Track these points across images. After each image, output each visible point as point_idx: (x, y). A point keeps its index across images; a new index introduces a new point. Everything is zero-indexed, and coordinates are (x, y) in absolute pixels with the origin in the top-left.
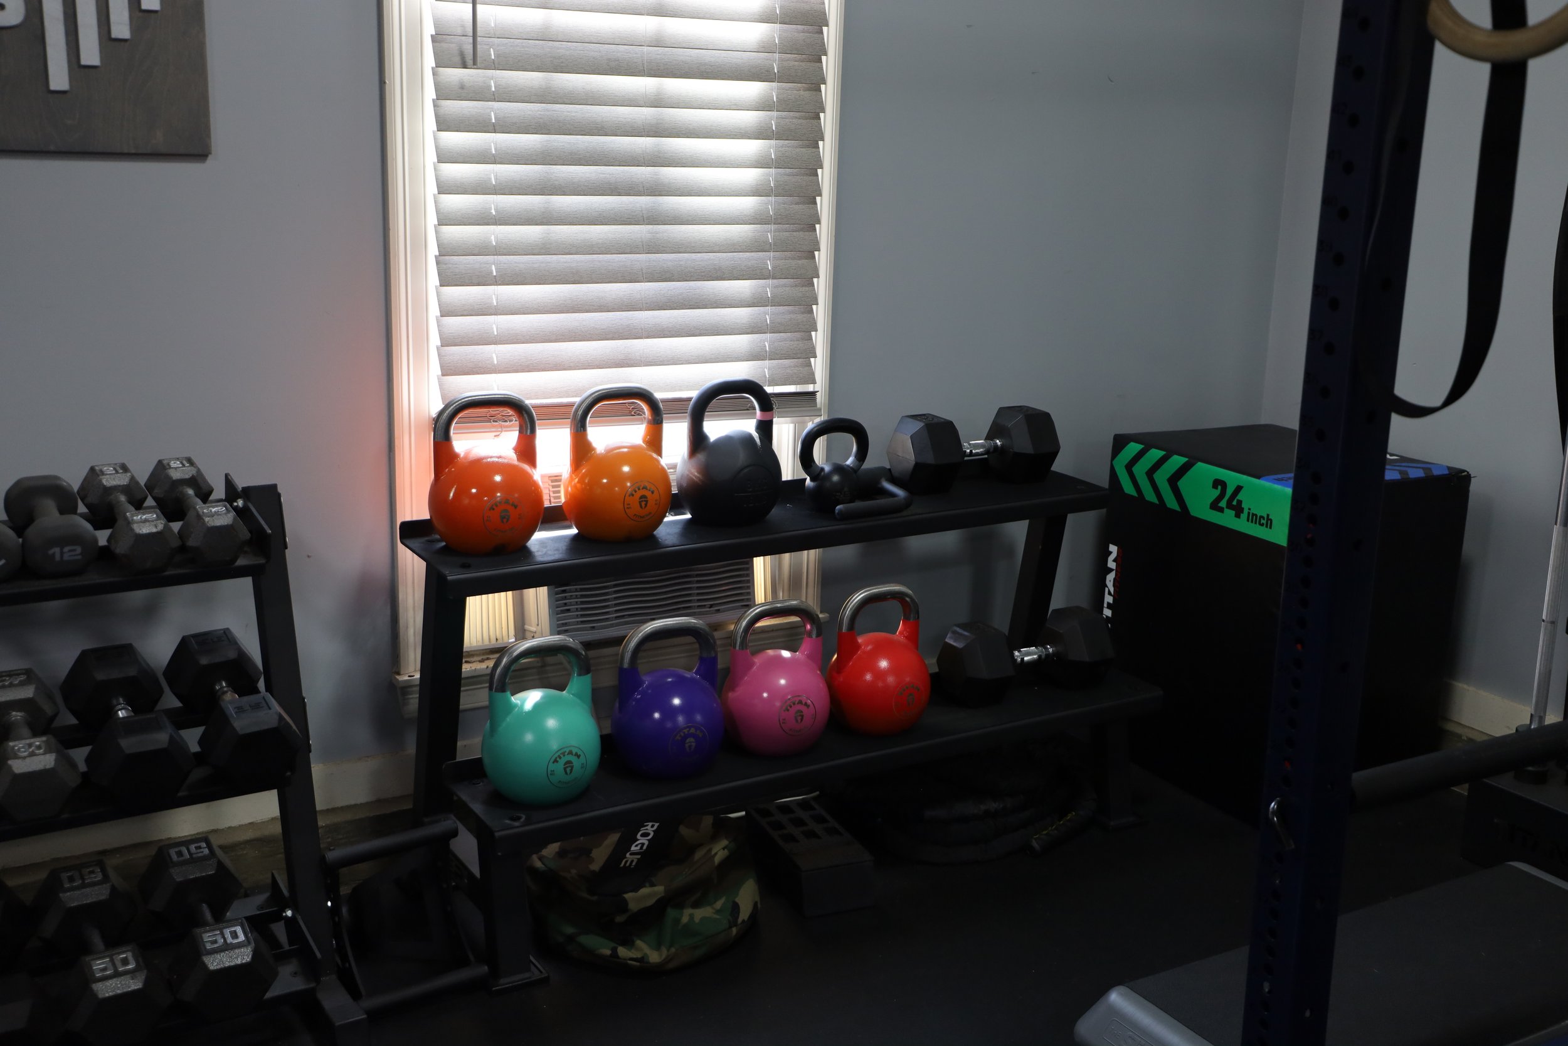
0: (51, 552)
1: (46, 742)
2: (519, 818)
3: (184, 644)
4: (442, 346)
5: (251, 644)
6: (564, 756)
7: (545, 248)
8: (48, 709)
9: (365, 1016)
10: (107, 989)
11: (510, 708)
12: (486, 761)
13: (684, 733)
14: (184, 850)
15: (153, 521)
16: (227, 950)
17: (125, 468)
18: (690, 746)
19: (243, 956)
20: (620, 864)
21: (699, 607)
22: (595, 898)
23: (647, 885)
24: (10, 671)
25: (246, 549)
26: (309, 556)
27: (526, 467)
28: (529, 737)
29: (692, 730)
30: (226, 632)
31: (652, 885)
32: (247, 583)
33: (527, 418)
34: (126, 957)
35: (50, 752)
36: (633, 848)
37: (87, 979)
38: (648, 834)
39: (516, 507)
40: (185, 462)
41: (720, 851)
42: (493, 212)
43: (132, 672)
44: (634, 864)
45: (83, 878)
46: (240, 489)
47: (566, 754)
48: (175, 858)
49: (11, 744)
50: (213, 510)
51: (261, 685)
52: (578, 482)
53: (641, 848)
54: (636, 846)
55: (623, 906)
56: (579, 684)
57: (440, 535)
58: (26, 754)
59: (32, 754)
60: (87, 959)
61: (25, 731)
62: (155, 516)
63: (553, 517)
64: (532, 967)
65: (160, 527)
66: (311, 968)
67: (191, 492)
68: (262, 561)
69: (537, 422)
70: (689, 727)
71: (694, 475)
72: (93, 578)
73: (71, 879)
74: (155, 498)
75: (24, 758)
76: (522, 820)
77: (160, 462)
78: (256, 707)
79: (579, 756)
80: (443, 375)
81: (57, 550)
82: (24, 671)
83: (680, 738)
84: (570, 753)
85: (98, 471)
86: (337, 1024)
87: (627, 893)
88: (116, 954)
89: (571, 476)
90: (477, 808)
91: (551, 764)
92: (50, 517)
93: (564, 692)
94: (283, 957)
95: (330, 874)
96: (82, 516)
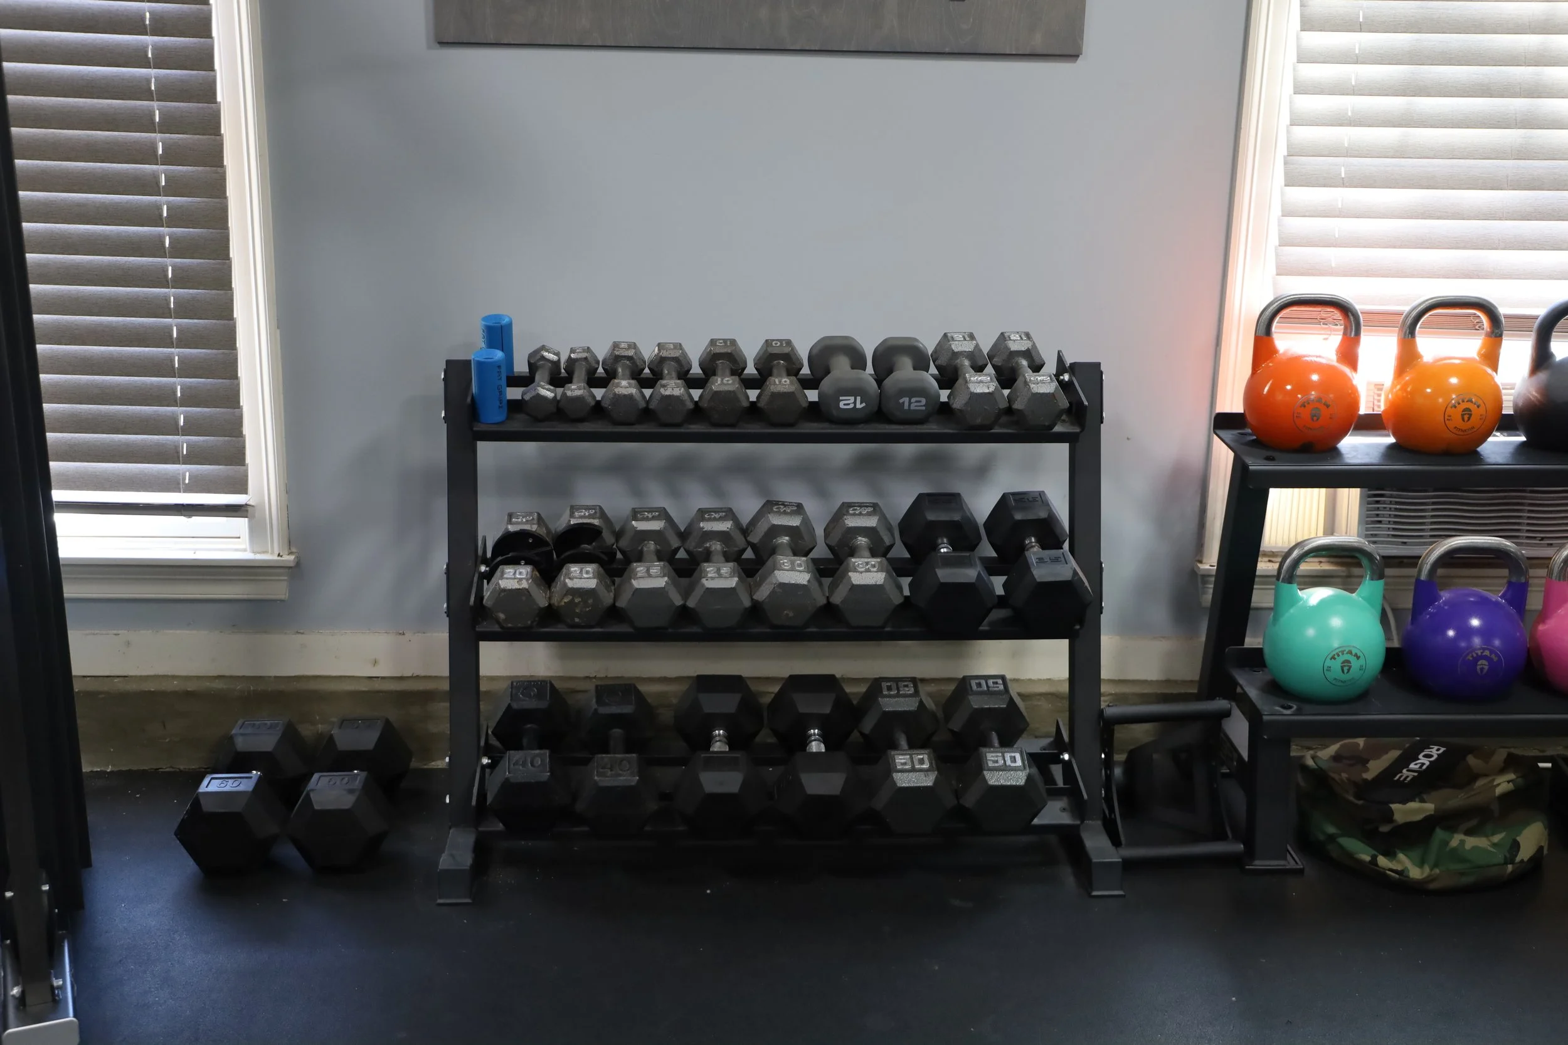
0: (901, 401)
1: (880, 563)
2: (1290, 707)
3: (1004, 498)
4: (1279, 246)
5: (1061, 508)
6: (1343, 654)
7: (1400, 152)
8: (887, 541)
9: (1120, 860)
10: (903, 780)
11: (1295, 600)
12: (1267, 652)
13: (1477, 654)
14: (983, 682)
15: (986, 383)
16: (1005, 770)
17: (972, 337)
18: (1482, 669)
19: (1018, 779)
20: (1395, 777)
21: (1528, 538)
22: (1360, 802)
23: (1417, 800)
24: (862, 503)
25: (1064, 417)
26: (1128, 439)
27: (1347, 370)
28: (1311, 632)
29: (1487, 653)
30: (1041, 494)
31: (1423, 801)
32: (1064, 448)
33: (1352, 320)
34: (923, 758)
35: (882, 571)
36: (1412, 766)
37: (890, 769)
38: (1431, 756)
39: (1328, 406)
40: (1023, 336)
41: (1503, 784)
42: (1350, 114)
43: (957, 517)
44: (1409, 779)
45: (898, 689)
46: (1068, 365)
47: (1345, 653)
48: (974, 687)
49: (853, 560)
50: (1039, 379)
51: (1066, 545)
52: (1399, 390)
53: (1421, 767)
54: (1416, 764)
55: (1389, 817)
56: (1370, 589)
57: (1251, 430)
58: (863, 569)
59: (868, 571)
60: (893, 753)
61: (867, 553)
62: (989, 378)
63: (1371, 424)
64: (1289, 856)
65: (992, 389)
66: (1079, 807)
67: (1024, 363)
68: (1077, 430)
69: (1363, 328)
70: (1484, 649)
71: (1532, 395)
72: (932, 428)
73: (889, 688)
74: (994, 366)
75: (862, 572)
76: (1293, 710)
77: (1002, 334)
78: (1056, 560)
79: (1358, 658)
80: (1278, 274)
81: (906, 400)
82: (872, 505)
83: (1471, 659)
84: (1350, 652)
85: (949, 337)
86: (1094, 860)
87: (1393, 803)
88: (915, 754)
89: (1393, 383)
90: (1253, 693)
91: (1328, 659)
92: (905, 372)
93: (1354, 594)
94: (1055, 793)
95: (1107, 727)
96: (932, 375)
